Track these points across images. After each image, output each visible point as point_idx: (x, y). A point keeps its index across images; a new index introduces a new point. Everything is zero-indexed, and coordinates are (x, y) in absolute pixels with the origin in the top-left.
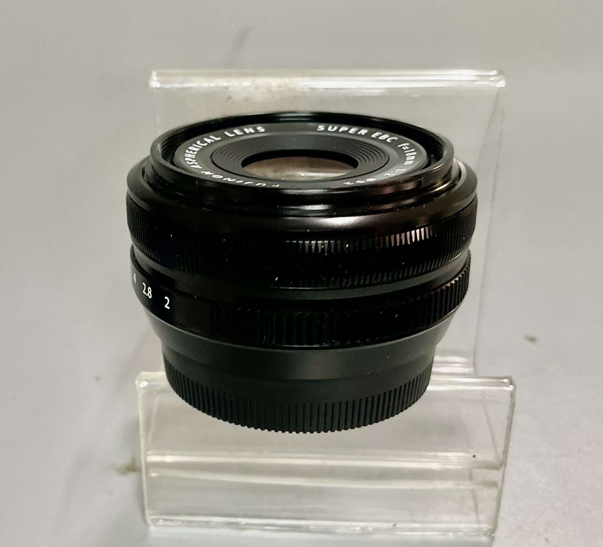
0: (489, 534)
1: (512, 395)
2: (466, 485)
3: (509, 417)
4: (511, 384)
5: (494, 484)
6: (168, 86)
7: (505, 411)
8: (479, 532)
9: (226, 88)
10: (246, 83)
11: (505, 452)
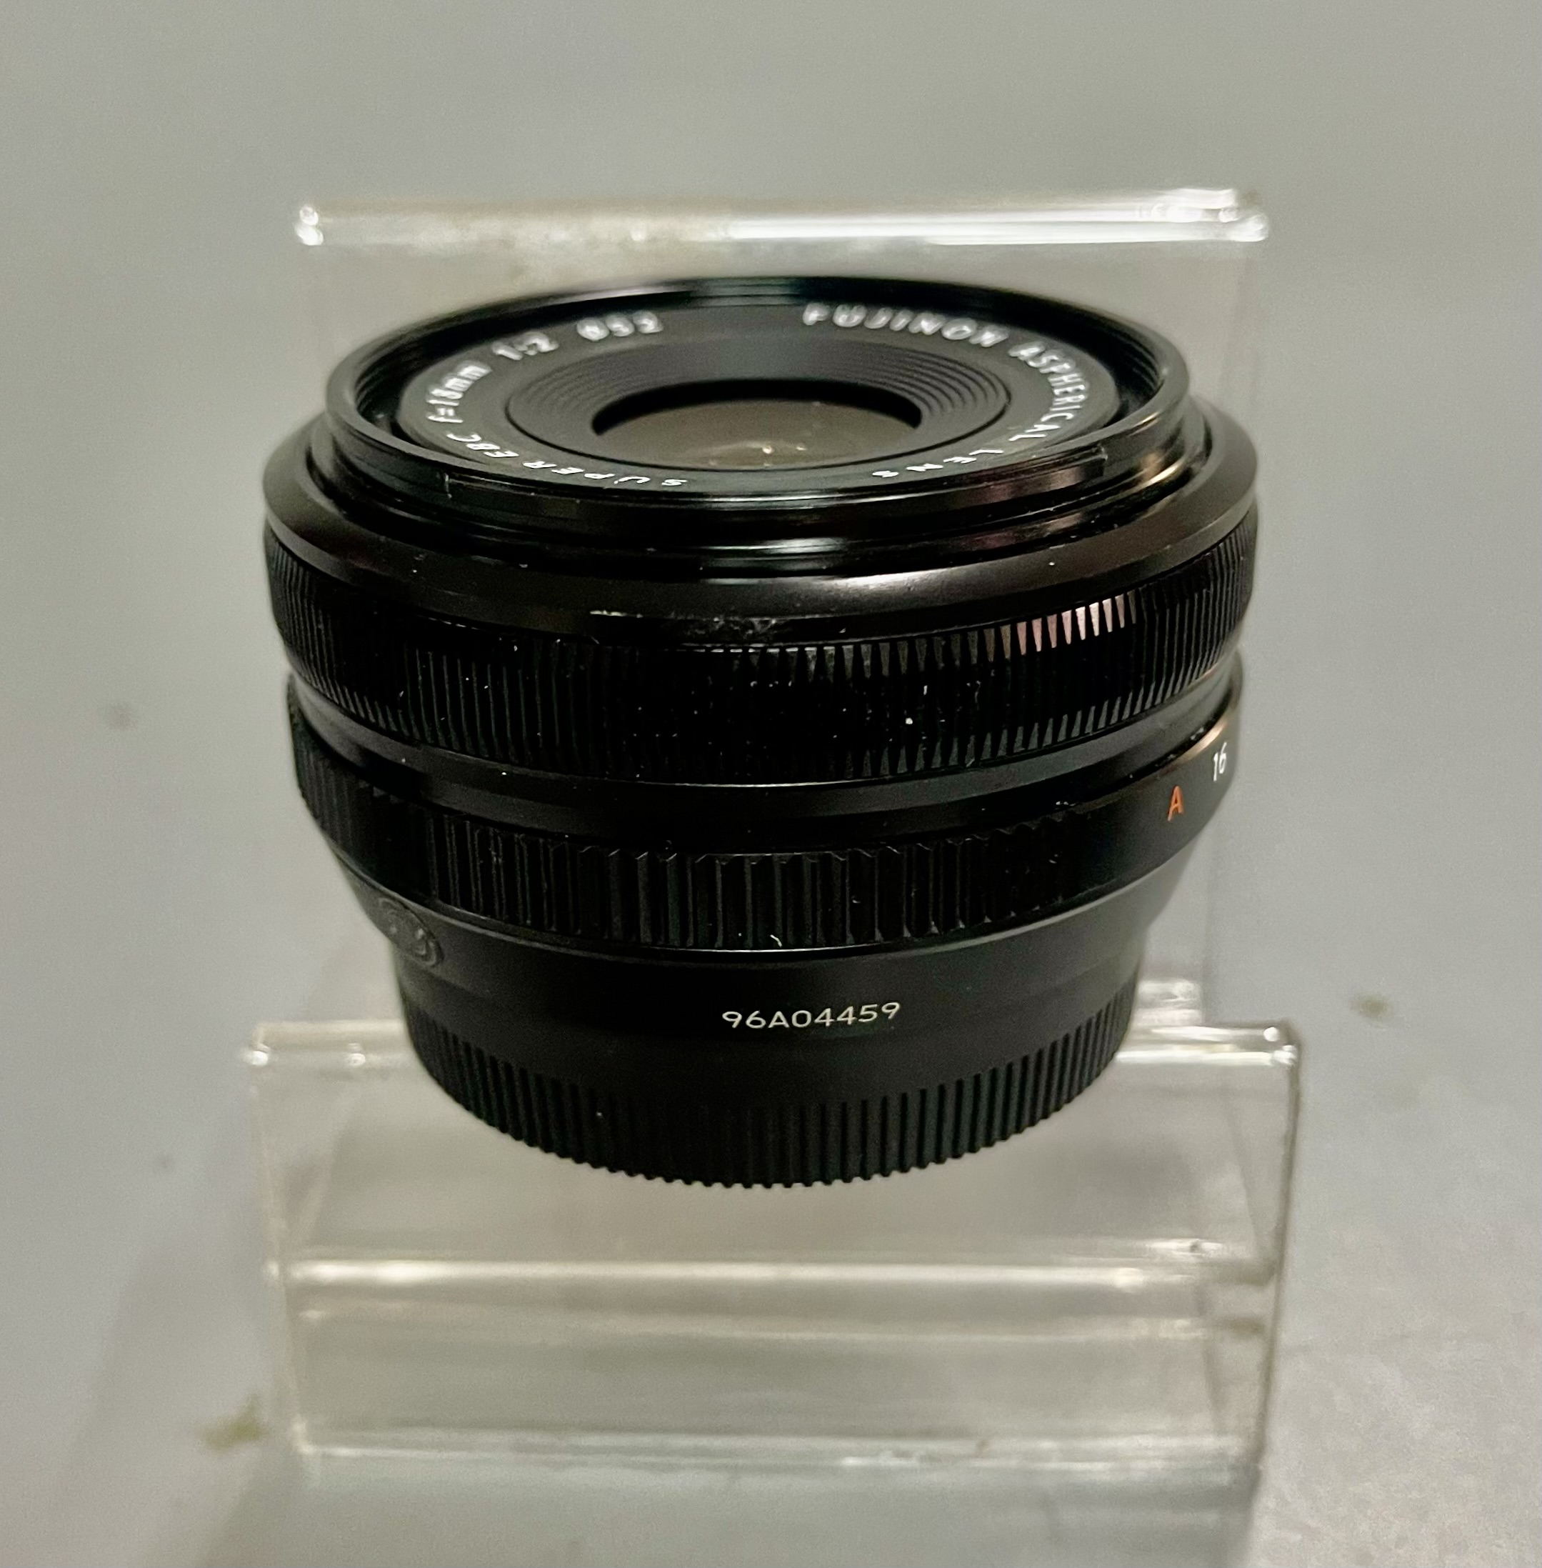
1: (1293, 1074)
4: (1289, 1041)
5: (1250, 1327)
7: (1280, 1120)
11: (1281, 1235)
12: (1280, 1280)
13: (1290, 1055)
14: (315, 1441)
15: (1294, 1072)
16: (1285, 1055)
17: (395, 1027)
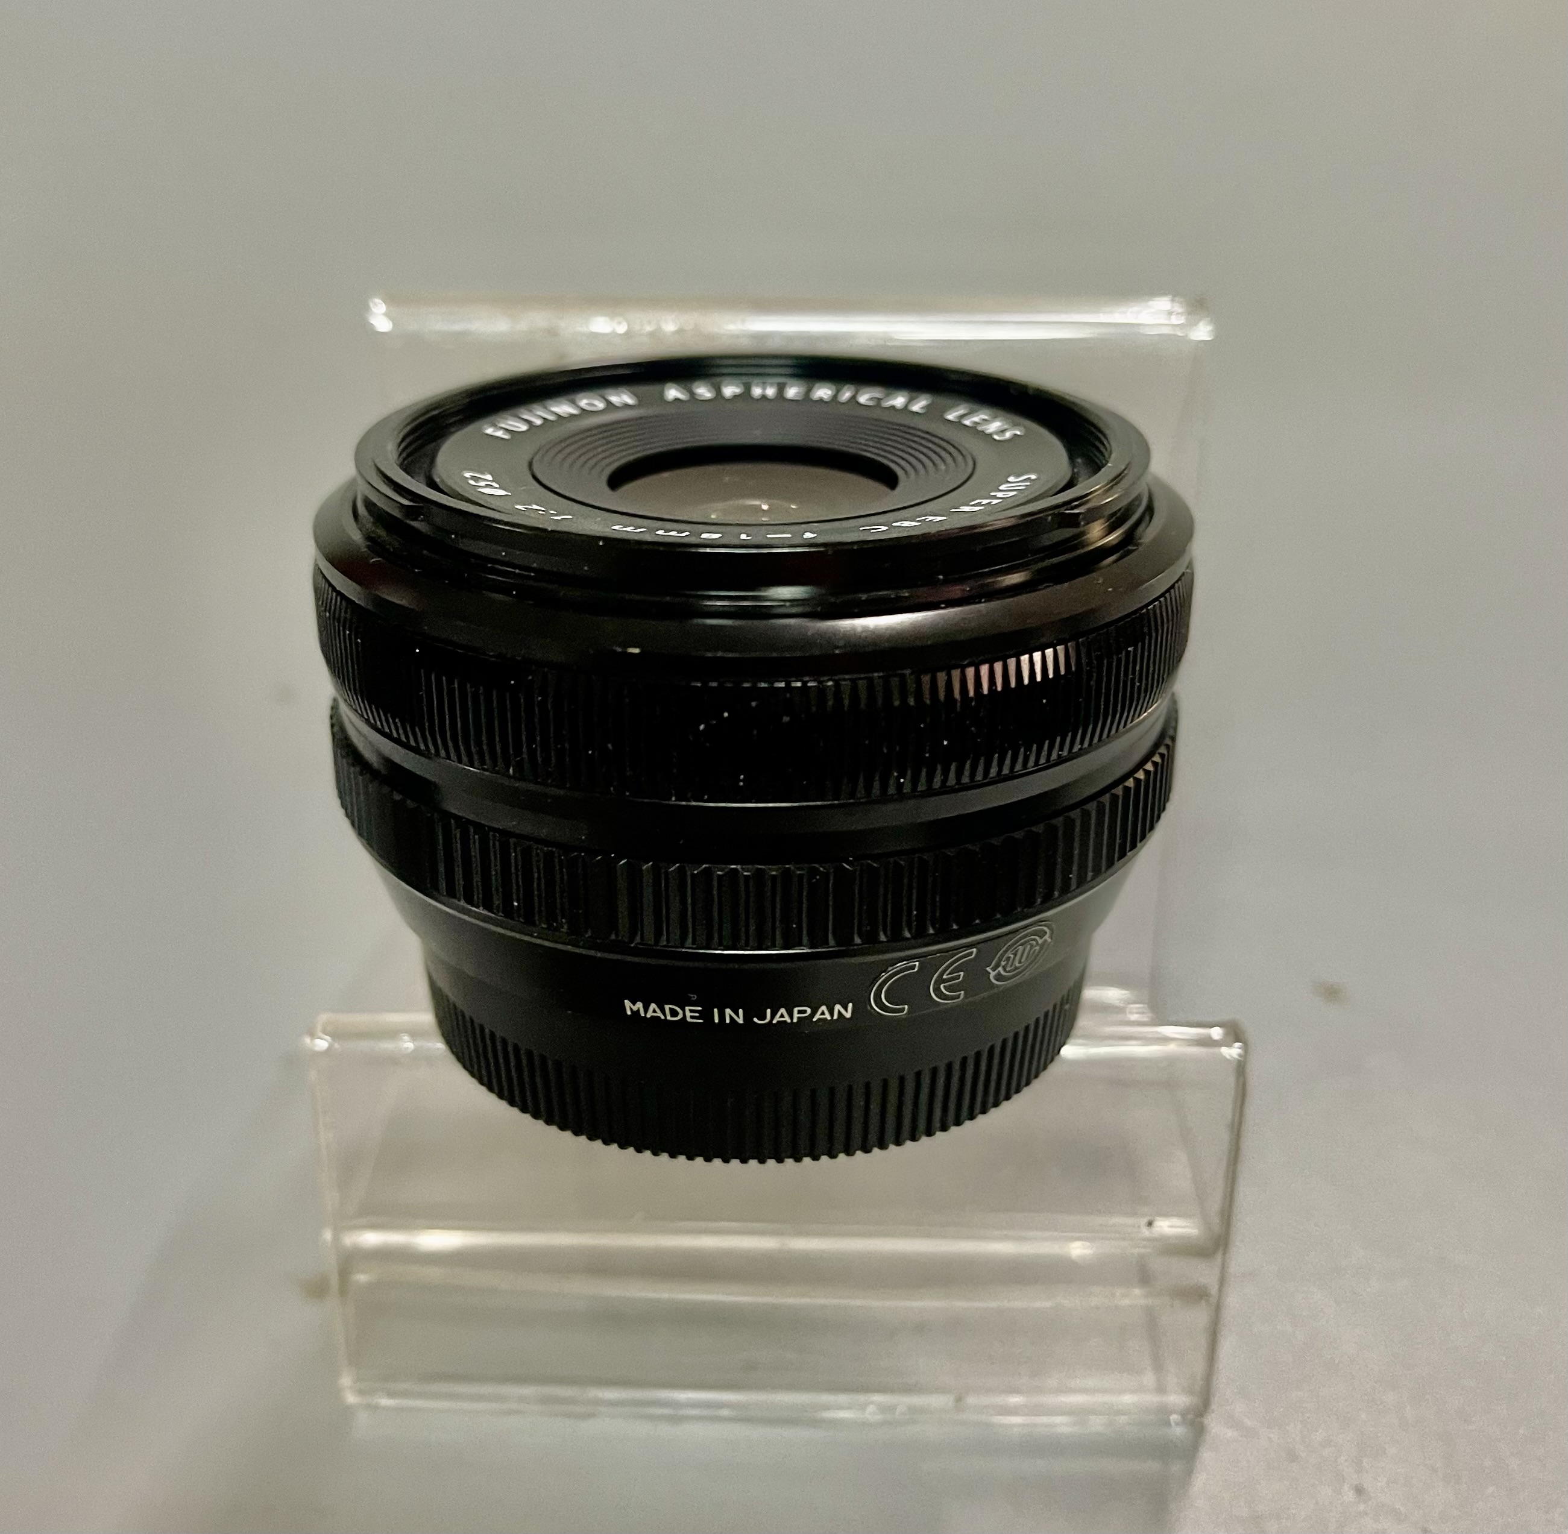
0: (1190, 1416)
2: (1134, 1297)
3: (1232, 1124)
4: (1237, 1039)
5: (1195, 1295)
8: (1163, 1413)
11: (1226, 1213)
12: (1226, 1253)
13: (1239, 1051)
14: (361, 1392)
15: (1241, 1068)
16: (1233, 1051)
17: (426, 1018)
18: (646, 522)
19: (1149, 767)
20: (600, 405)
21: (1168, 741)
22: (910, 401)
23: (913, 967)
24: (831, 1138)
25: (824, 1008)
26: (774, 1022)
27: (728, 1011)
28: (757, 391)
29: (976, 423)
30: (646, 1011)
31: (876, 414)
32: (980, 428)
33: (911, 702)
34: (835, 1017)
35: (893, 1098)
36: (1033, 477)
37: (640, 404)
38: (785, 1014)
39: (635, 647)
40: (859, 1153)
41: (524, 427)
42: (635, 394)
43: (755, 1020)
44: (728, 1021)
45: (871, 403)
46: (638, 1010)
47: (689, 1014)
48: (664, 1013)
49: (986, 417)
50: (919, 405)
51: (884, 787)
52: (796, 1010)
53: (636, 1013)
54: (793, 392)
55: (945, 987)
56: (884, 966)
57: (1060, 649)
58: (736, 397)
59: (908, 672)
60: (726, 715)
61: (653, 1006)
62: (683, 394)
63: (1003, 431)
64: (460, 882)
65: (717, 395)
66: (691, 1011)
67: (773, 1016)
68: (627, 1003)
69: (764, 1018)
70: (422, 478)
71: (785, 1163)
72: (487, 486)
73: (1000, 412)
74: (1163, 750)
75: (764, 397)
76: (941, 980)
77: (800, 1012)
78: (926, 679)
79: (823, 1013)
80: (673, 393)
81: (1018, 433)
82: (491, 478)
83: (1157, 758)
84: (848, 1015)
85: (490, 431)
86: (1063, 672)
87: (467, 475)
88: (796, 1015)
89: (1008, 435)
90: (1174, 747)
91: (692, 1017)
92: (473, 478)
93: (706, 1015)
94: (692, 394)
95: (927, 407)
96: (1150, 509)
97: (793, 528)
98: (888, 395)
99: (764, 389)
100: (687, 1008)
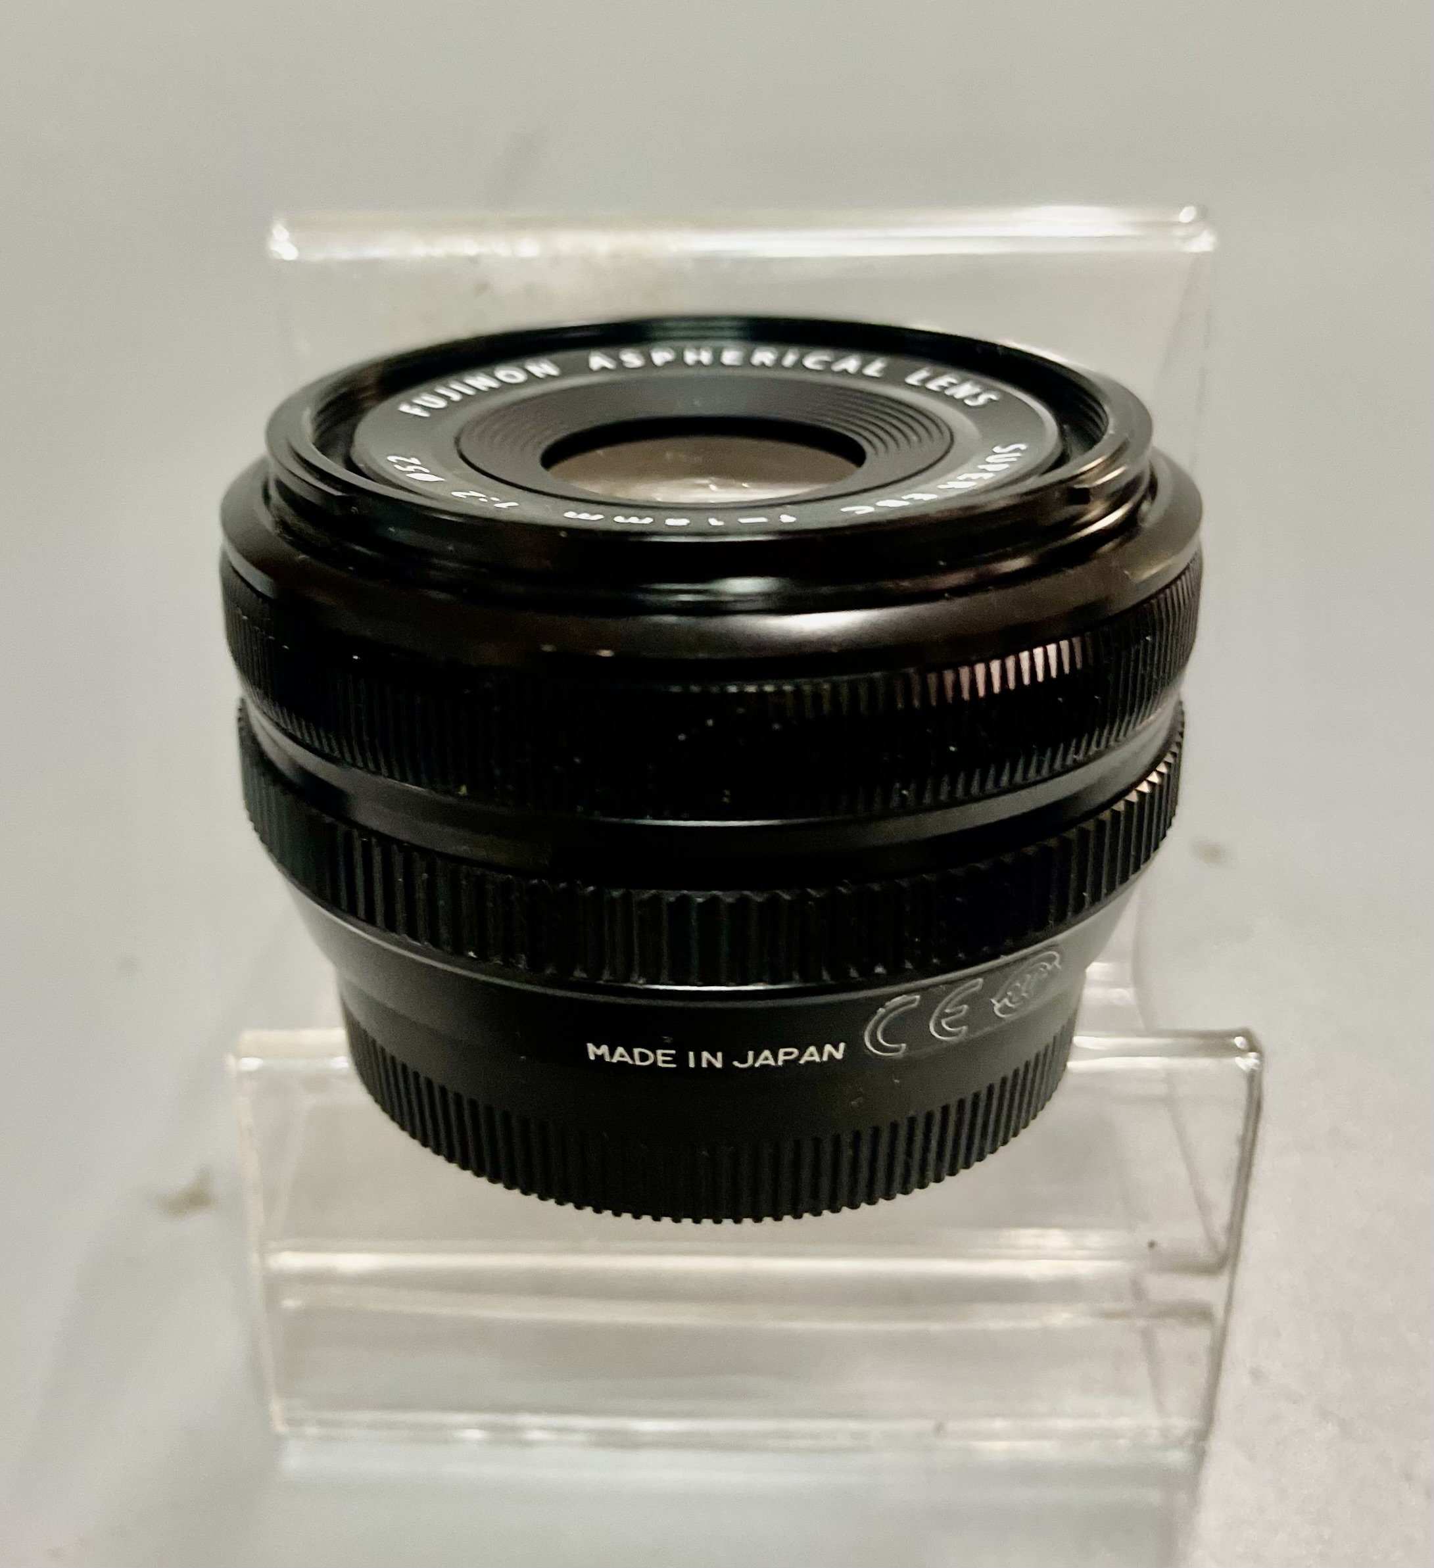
1: (1253, 1079)
4: (1251, 1050)
6: (317, 256)
9: (474, 260)
10: (528, 247)
11: (1235, 1228)
12: (1234, 1266)
18: (602, 508)
19: (1154, 778)
20: (520, 377)
21: (1175, 749)
22: (864, 364)
23: (912, 1002)
24: (815, 1194)
25: (812, 1049)
26: (757, 1065)
27: (705, 1055)
28: (690, 357)
29: (944, 388)
30: (612, 1054)
31: (829, 379)
32: (948, 392)
33: (916, 703)
34: (825, 1058)
35: (883, 1150)
36: (1023, 447)
37: (565, 373)
38: (770, 1056)
39: (607, 648)
40: (845, 1210)
41: (441, 404)
42: (556, 363)
43: (736, 1064)
44: (704, 1065)
45: (818, 367)
46: (602, 1056)
47: (661, 1058)
48: (632, 1057)
49: (954, 381)
50: (875, 368)
51: (886, 801)
52: (782, 1051)
53: (600, 1058)
54: (730, 356)
55: (947, 1024)
56: (881, 1001)
57: (1064, 644)
58: (668, 364)
59: (911, 670)
60: (710, 723)
61: (620, 1050)
62: (610, 363)
63: (976, 396)
64: (401, 916)
65: (646, 362)
66: (664, 1055)
67: (756, 1058)
68: (591, 1047)
69: (745, 1061)
70: (340, 460)
71: (763, 1222)
72: (417, 471)
73: (969, 375)
74: (1169, 758)
75: (699, 363)
76: (944, 1015)
77: (786, 1054)
78: (932, 678)
79: (811, 1054)
80: (598, 360)
81: (994, 397)
82: (419, 463)
83: (1162, 768)
84: (839, 1055)
85: (405, 408)
86: (1079, 666)
87: (392, 459)
88: (781, 1058)
89: (982, 400)
90: (1180, 754)
91: (664, 1062)
92: (399, 463)
93: (681, 1059)
94: (620, 363)
95: (884, 370)
96: (1153, 488)
97: (769, 511)
98: (837, 359)
99: (699, 354)
100: (659, 1052)
